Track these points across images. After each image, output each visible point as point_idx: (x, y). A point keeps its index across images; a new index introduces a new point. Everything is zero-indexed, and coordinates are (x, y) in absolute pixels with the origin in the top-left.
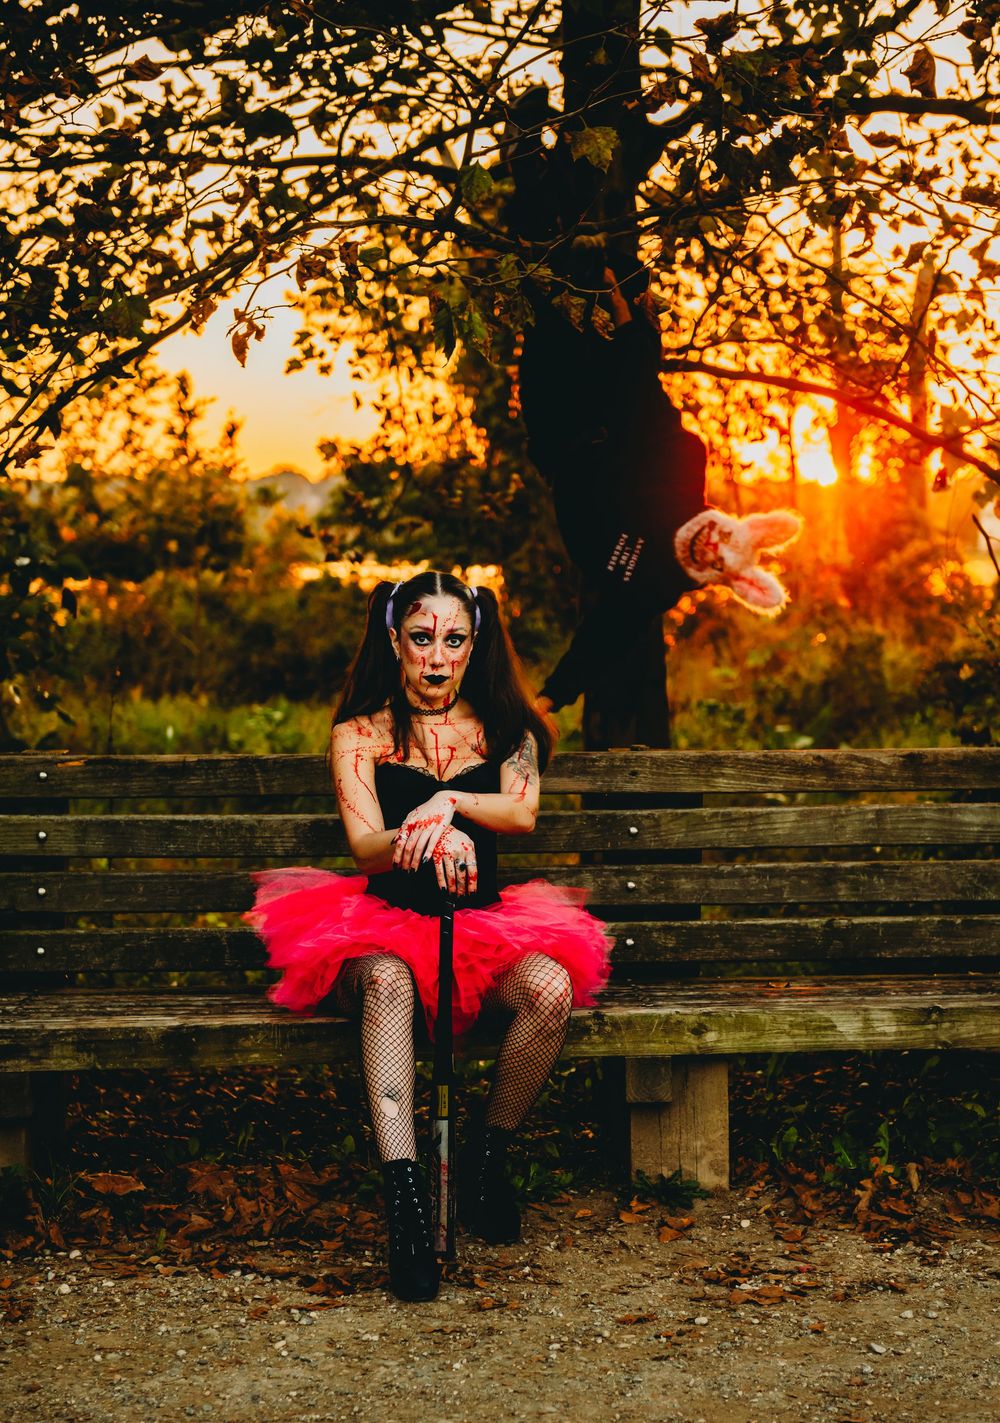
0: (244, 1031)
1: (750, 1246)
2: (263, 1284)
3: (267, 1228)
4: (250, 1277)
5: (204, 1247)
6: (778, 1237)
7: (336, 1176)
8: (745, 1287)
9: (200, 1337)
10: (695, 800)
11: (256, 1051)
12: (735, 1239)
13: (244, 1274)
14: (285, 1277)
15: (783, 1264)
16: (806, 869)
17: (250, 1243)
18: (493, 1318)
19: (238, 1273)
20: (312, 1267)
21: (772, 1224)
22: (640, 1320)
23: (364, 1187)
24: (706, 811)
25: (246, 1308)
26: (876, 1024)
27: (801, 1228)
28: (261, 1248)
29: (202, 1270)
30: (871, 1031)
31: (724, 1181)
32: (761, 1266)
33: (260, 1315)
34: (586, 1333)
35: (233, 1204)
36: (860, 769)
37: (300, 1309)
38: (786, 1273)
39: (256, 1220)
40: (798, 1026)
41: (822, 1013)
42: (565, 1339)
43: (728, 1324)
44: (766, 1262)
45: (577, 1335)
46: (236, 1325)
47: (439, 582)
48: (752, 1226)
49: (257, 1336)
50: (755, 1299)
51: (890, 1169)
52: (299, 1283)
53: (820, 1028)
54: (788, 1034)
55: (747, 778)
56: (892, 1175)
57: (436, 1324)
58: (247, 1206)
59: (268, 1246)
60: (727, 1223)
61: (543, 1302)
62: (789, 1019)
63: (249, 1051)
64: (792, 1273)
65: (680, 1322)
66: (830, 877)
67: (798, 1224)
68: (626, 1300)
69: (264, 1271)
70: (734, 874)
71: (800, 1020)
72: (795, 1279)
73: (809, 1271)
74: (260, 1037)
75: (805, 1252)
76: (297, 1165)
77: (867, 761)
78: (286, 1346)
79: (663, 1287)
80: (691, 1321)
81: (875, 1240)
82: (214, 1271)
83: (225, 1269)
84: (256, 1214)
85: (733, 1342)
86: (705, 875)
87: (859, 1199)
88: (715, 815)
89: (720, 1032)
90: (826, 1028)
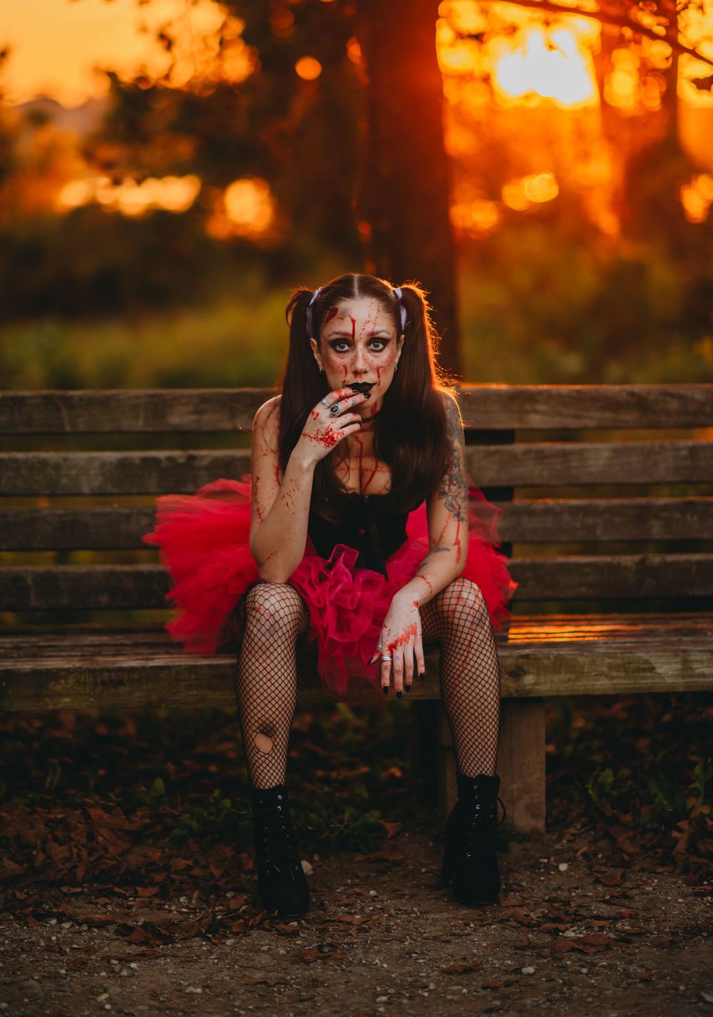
0: (55, 675)
1: (570, 891)
2: (80, 933)
3: (80, 873)
4: (67, 925)
5: (18, 895)
6: (597, 881)
7: (147, 821)
8: (570, 934)
9: (21, 988)
10: (507, 436)
11: (67, 695)
12: (554, 883)
13: (60, 922)
14: (102, 925)
15: (604, 909)
16: (621, 506)
17: (65, 889)
18: (317, 970)
19: (54, 922)
20: (127, 915)
21: (590, 867)
22: (467, 971)
23: (176, 832)
24: (519, 447)
25: (65, 959)
26: (695, 665)
27: (619, 872)
28: (74, 894)
29: (17, 918)
30: (689, 672)
31: (541, 824)
32: (583, 912)
33: (79, 965)
34: (412, 985)
35: (44, 850)
36: (673, 405)
37: (120, 960)
38: (608, 919)
39: (69, 865)
40: (617, 668)
41: (642, 655)
42: (392, 991)
43: (554, 975)
44: (588, 908)
45: (402, 987)
46: (57, 976)
47: (356, 285)
48: (569, 870)
49: (78, 988)
50: (579, 947)
51: (706, 810)
52: (117, 932)
53: (638, 670)
54: (607, 676)
55: (560, 414)
56: (707, 815)
57: (259, 975)
58: (59, 851)
59: (81, 893)
60: (545, 867)
61: (366, 952)
62: (608, 661)
63: (62, 695)
64: (615, 919)
65: (506, 972)
66: (643, 515)
67: (615, 867)
68: (449, 948)
69: (81, 917)
70: (547, 512)
71: (618, 661)
72: (619, 925)
73: (631, 917)
74: (71, 681)
75: (625, 896)
76: (108, 810)
77: (681, 398)
78: (109, 1000)
79: (486, 935)
80: (517, 971)
81: (695, 884)
82: (30, 919)
83: (42, 917)
84: (67, 859)
85: (562, 993)
86: (517, 513)
87: (676, 841)
88: (527, 452)
89: (538, 674)
90: (645, 670)
